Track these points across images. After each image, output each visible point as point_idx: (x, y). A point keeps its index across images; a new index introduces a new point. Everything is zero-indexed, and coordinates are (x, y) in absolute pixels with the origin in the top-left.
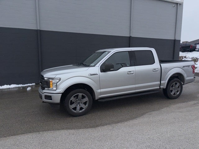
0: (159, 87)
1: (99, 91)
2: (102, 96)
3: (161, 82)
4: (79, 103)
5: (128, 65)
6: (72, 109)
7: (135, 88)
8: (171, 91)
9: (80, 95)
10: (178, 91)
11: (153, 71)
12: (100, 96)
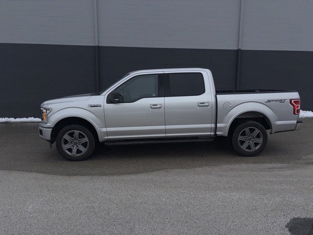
0: (212, 133)
1: (104, 130)
2: (109, 137)
3: (218, 124)
4: (76, 144)
5: (154, 95)
6: (67, 149)
7: (166, 131)
8: (242, 142)
9: (77, 132)
10: (256, 144)
11: (199, 106)
12: (107, 138)
